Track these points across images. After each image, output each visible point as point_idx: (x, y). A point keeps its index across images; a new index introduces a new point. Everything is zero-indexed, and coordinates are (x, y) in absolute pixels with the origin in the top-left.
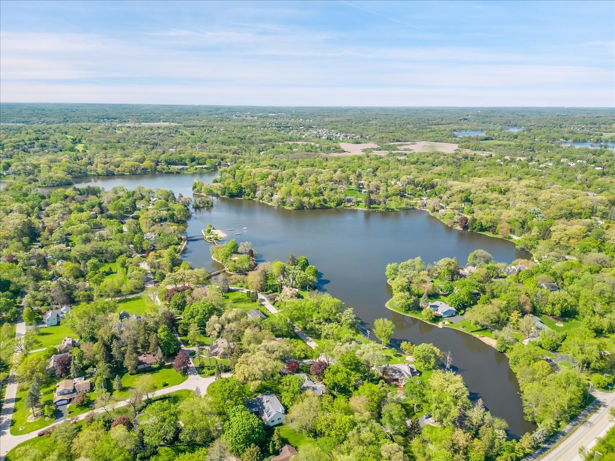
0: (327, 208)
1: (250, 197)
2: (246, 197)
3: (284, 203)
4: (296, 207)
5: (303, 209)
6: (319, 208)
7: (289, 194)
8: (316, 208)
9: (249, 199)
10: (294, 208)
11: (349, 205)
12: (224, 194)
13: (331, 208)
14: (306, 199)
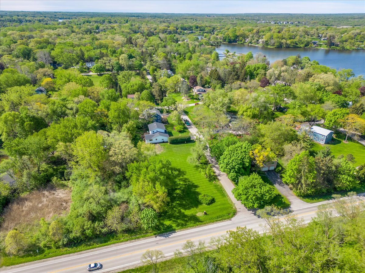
0: (298, 47)
1: (242, 42)
2: (240, 42)
3: (267, 44)
4: (277, 46)
5: (281, 47)
6: (292, 47)
7: (271, 38)
8: (290, 47)
9: (242, 44)
10: (275, 46)
11: (314, 46)
12: (225, 41)
13: (301, 47)
14: (284, 41)
